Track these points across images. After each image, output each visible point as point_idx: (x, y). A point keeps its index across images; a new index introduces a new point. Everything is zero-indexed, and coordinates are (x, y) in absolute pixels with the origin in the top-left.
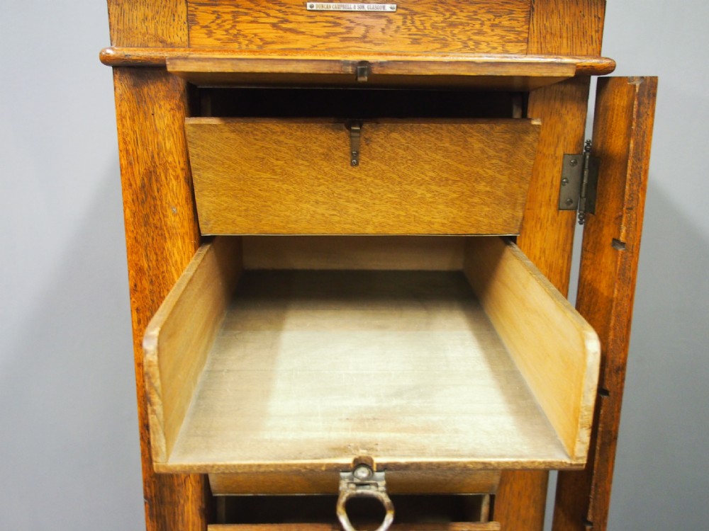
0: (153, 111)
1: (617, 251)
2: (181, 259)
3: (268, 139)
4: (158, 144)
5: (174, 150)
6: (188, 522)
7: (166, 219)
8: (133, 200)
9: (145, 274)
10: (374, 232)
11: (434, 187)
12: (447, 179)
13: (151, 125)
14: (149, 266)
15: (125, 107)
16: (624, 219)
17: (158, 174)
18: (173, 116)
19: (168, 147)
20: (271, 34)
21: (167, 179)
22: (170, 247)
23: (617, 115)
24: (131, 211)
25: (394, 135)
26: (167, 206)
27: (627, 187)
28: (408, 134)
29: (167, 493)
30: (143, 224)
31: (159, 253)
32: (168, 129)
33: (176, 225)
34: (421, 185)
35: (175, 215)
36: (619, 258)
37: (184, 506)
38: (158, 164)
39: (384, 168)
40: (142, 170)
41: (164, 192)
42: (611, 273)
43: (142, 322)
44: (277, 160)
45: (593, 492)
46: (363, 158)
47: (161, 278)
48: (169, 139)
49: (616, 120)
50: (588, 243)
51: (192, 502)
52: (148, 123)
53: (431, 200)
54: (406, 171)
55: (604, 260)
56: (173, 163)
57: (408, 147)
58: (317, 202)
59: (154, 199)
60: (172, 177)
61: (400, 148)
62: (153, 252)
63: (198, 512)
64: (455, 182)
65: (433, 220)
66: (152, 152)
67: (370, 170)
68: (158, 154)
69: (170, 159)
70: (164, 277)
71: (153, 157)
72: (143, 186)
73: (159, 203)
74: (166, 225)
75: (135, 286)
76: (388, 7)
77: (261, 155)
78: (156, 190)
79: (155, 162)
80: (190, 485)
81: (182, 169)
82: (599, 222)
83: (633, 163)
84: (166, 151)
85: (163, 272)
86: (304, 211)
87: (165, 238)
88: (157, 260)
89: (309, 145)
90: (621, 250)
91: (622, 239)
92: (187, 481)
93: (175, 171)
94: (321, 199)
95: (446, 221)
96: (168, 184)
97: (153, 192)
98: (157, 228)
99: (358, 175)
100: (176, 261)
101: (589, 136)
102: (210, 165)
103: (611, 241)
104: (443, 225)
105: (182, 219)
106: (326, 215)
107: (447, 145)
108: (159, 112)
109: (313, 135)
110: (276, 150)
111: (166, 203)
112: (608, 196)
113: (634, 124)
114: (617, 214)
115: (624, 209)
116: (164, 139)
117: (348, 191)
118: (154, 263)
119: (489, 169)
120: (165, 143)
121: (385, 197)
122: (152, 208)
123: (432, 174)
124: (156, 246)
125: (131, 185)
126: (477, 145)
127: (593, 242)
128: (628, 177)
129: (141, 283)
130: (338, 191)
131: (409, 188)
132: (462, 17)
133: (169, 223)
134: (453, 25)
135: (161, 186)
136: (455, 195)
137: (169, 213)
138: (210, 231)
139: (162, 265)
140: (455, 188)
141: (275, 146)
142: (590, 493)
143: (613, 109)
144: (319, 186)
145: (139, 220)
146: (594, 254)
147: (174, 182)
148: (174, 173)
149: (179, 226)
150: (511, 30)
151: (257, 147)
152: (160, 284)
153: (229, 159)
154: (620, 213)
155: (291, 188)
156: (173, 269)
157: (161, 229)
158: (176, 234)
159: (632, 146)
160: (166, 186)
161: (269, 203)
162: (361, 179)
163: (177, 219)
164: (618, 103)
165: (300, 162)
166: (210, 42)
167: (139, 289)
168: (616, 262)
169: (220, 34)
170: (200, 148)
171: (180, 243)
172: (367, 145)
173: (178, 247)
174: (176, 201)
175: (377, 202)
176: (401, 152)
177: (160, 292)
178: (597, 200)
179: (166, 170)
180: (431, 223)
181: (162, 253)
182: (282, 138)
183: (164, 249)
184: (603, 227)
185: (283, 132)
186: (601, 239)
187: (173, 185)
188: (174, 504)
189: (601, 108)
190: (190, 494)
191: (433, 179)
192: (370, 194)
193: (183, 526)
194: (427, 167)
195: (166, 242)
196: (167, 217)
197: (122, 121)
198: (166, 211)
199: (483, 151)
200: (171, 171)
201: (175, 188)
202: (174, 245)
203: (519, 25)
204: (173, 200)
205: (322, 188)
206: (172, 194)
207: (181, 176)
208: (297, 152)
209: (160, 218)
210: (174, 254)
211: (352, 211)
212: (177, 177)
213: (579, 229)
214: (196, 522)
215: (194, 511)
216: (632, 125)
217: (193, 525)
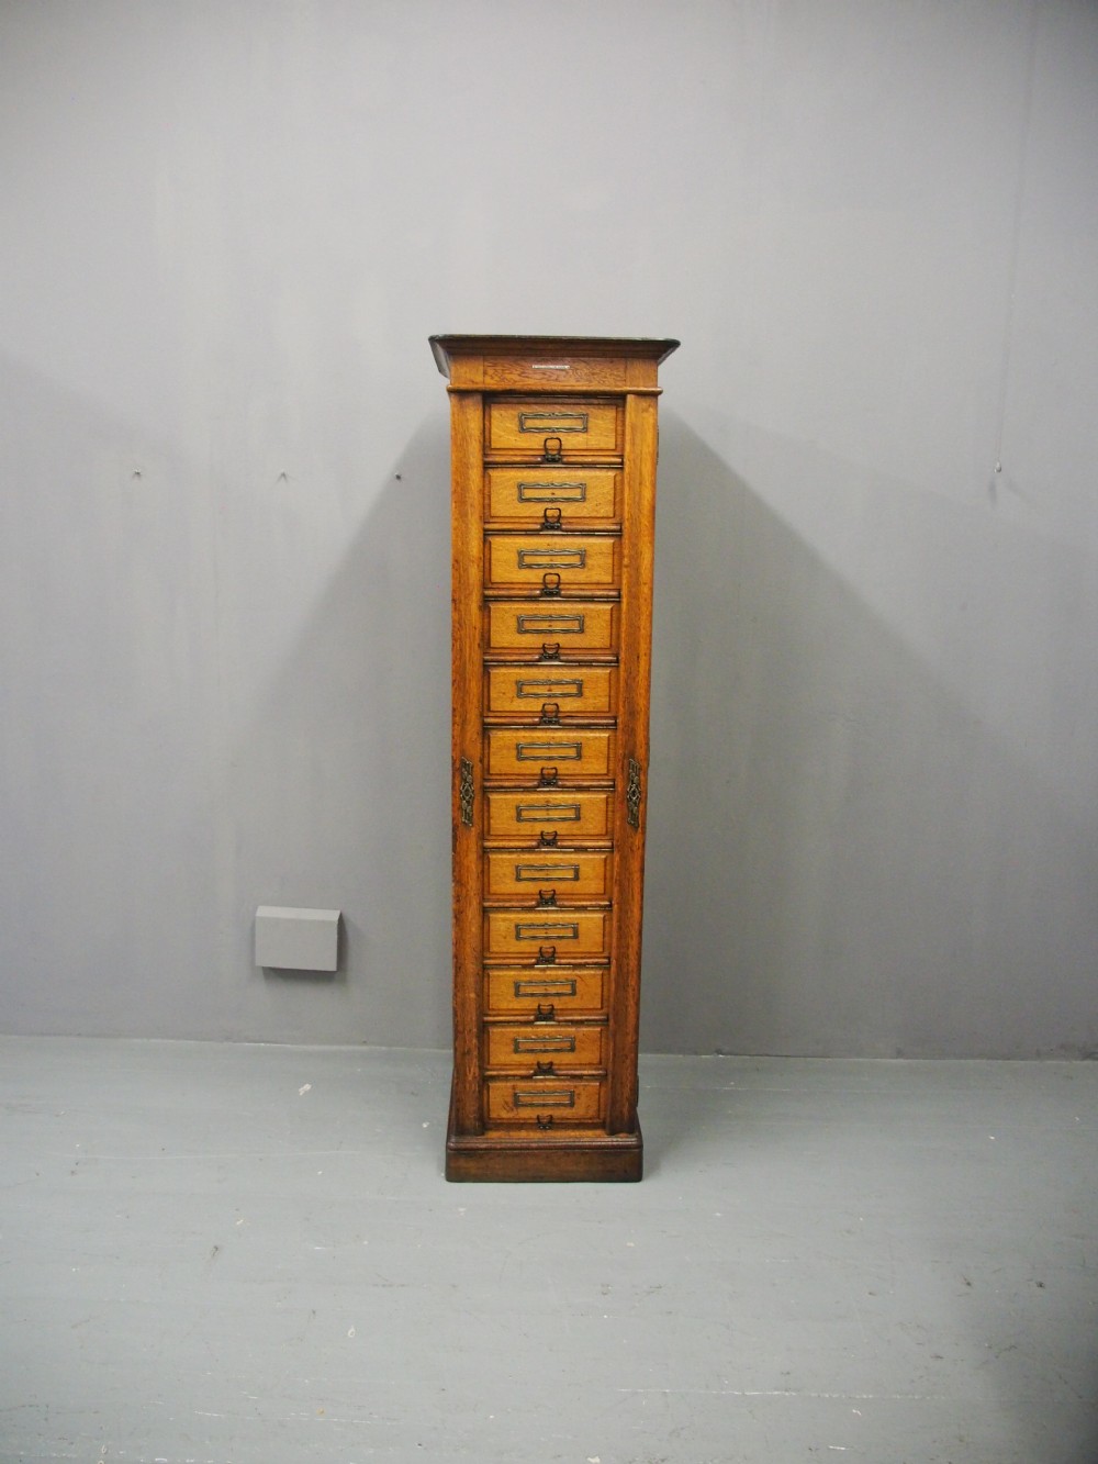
9: (459, 485)
14: (461, 481)
15: (455, 409)
17: (467, 439)
19: (472, 427)
20: (518, 378)
21: (471, 441)
22: (470, 473)
24: (455, 455)
29: (463, 598)
30: (459, 462)
31: (465, 476)
35: (474, 457)
37: (470, 605)
38: (467, 435)
40: (461, 437)
41: (469, 447)
43: (457, 508)
48: (473, 424)
56: (474, 434)
59: (465, 450)
62: (463, 475)
66: (465, 430)
72: (460, 444)
73: (467, 452)
74: (469, 463)
75: (455, 490)
76: (566, 367)
85: (467, 485)
87: (469, 468)
132: (597, 371)
134: (593, 374)
147: (474, 442)
149: (476, 463)
150: (618, 376)
157: (467, 464)
158: (474, 466)
166: (492, 382)
169: (496, 378)
171: (475, 471)
197: (453, 416)
203: (621, 374)
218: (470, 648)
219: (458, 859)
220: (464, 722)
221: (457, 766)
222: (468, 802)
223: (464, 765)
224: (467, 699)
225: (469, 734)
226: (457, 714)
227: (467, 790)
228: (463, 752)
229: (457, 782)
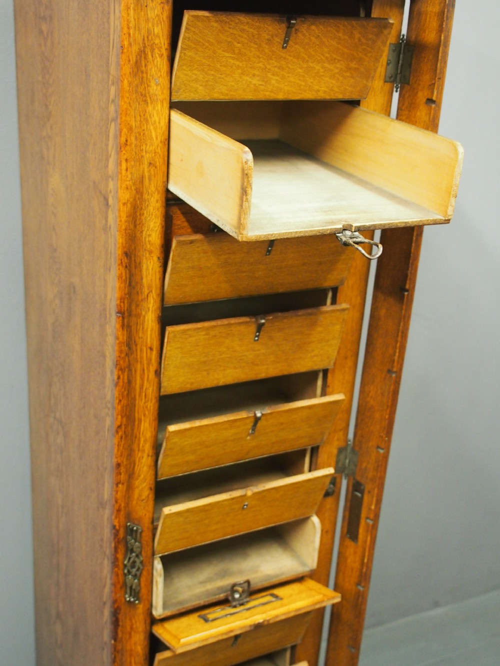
0: (147, 4)
1: (431, 107)
2: (159, 120)
3: (237, 28)
4: (148, 30)
5: (161, 36)
6: (147, 329)
7: (149, 88)
8: (130, 73)
9: (133, 131)
10: (283, 98)
11: (326, 65)
12: (335, 59)
13: (144, 15)
14: (136, 125)
16: (436, 85)
17: (146, 53)
18: (163, 8)
19: (156, 32)
21: (153, 57)
22: (150, 110)
23: (430, 17)
24: (128, 81)
25: (313, 27)
26: (151, 78)
27: (439, 65)
28: (321, 27)
29: (134, 307)
30: (134, 92)
31: (142, 115)
32: (157, 18)
33: (157, 93)
34: (319, 63)
35: (157, 85)
36: (432, 111)
37: (144, 317)
38: (147, 45)
39: (302, 50)
40: (137, 50)
41: (149, 67)
42: (425, 122)
43: (129, 169)
44: (238, 43)
45: (410, 269)
46: (290, 42)
47: (142, 135)
48: (157, 26)
49: (430, 21)
50: (403, 105)
51: (152, 312)
52: (143, 13)
53: (322, 74)
54: (313, 53)
55: (418, 114)
56: (159, 44)
57: (318, 36)
58: (254, 75)
59: (142, 72)
60: (157, 55)
61: (313, 36)
62: (138, 114)
63: (156, 319)
64: (339, 61)
65: (320, 89)
66: (144, 36)
67: (292, 52)
68: (148, 37)
69: (157, 41)
70: (144, 134)
71: (144, 40)
72: (136, 62)
73: (145, 75)
74: (149, 93)
75: (127, 141)
77: (229, 39)
78: (144, 65)
79: (145, 44)
80: (152, 299)
81: (166, 49)
82: (414, 89)
83: (443, 49)
84: (154, 35)
85: (143, 130)
86: (244, 82)
87: (147, 103)
88: (141, 121)
89: (261, 33)
90: (433, 106)
91: (434, 98)
92: (149, 295)
93: (160, 51)
94: (257, 73)
95: (327, 90)
96: (153, 61)
97: (142, 67)
98: (142, 95)
99: (284, 55)
100: (155, 121)
101: (404, 31)
102: (195, 46)
103: (425, 100)
104: (325, 92)
105: (163, 87)
106: (257, 85)
107: (341, 35)
108: (151, 5)
109: (266, 26)
110: (240, 36)
111: (150, 76)
112: (422, 72)
113: (444, 23)
114: (430, 83)
115: (437, 78)
116: (153, 26)
117: (275, 67)
118: (139, 123)
119: (360, 52)
120: (154, 29)
121: (296, 71)
122: (141, 80)
123: (327, 55)
124: (141, 110)
125: (129, 61)
126: (357, 36)
127: (409, 103)
128: (440, 57)
129: (130, 138)
130: (268, 67)
131: (311, 65)
133: (151, 91)
135: (148, 62)
136: (337, 71)
137: (153, 83)
138: (178, 98)
139: (144, 125)
140: (338, 65)
141: (240, 33)
142: (408, 269)
143: (426, 14)
144: (259, 63)
145: (133, 88)
146: (409, 111)
147: (159, 59)
148: (159, 53)
149: (160, 94)
151: (228, 33)
152: (141, 140)
153: (209, 42)
154: (433, 82)
155: (241, 64)
156: (152, 127)
157: (145, 96)
158: (157, 99)
159: (442, 38)
160: (152, 62)
161: (223, 76)
162: (285, 58)
163: (159, 88)
164: (430, 9)
165: (252, 45)
167: (128, 144)
168: (430, 113)
170: (192, 33)
171: (159, 107)
172: (296, 33)
173: (158, 110)
174: (159, 74)
175: (290, 75)
176: (313, 39)
177: (140, 146)
178: (412, 75)
179: (153, 50)
180: (318, 91)
181: (144, 115)
182: (246, 28)
183: (146, 112)
184: (417, 92)
185: (248, 23)
186: (415, 100)
187: (157, 61)
188: (138, 316)
189: (415, 13)
190: (151, 306)
191: (327, 58)
192: (287, 69)
193: (143, 333)
194: (326, 50)
195: (147, 106)
196: (150, 87)
197: (127, 10)
198: (150, 82)
199: (359, 40)
200: (157, 51)
201: (159, 64)
202: (154, 108)
204: (156, 74)
205: (260, 65)
206: (156, 68)
207: (165, 54)
208: (252, 38)
209: (145, 87)
210: (153, 116)
211: (273, 82)
212: (161, 56)
213: (396, 96)
214: (154, 327)
215: (153, 319)
216: (443, 25)
217: (152, 330)
218: (142, 379)
219: (119, 647)
220: (131, 475)
221: (121, 534)
222: (135, 576)
223: (131, 532)
224: (135, 447)
225: (136, 493)
226: (122, 469)
227: (134, 562)
228: (129, 517)
229: (120, 556)
